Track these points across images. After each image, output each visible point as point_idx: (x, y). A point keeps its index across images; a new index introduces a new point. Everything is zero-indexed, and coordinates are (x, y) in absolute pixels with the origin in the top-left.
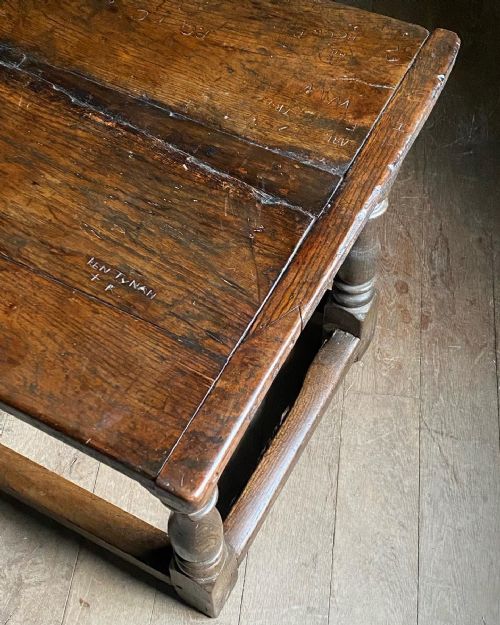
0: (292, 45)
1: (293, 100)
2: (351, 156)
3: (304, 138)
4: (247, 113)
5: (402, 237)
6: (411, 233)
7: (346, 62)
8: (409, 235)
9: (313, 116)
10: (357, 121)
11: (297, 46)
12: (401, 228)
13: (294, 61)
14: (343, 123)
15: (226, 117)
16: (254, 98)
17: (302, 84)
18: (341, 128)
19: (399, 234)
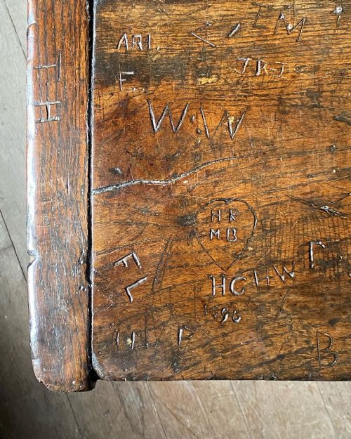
0: (314, 218)
1: (248, 93)
2: (100, 19)
3: (191, 26)
4: (309, 34)
5: (182, 410)
6: (175, 421)
7: (201, 216)
8: (175, 416)
9: (198, 74)
10: (123, 94)
11: (303, 220)
12: (188, 421)
13: (290, 179)
14: (145, 81)
15: (339, 10)
16: (316, 69)
17: (251, 132)
18: (142, 71)
19: (186, 413)
